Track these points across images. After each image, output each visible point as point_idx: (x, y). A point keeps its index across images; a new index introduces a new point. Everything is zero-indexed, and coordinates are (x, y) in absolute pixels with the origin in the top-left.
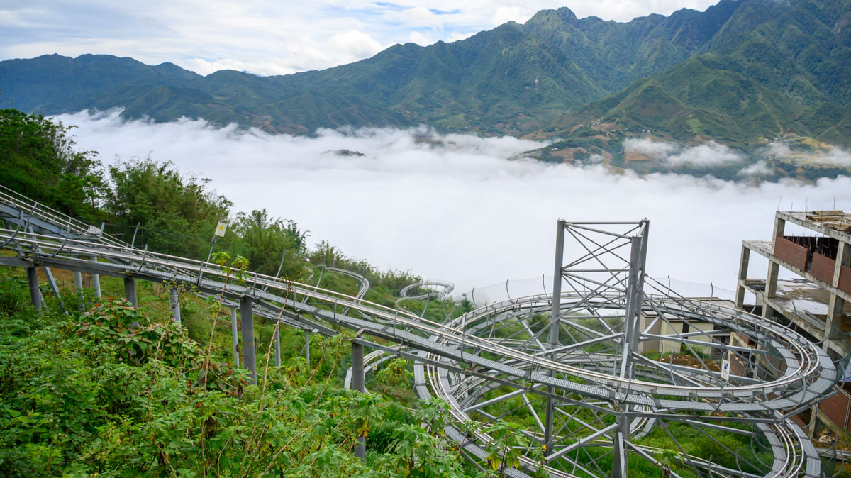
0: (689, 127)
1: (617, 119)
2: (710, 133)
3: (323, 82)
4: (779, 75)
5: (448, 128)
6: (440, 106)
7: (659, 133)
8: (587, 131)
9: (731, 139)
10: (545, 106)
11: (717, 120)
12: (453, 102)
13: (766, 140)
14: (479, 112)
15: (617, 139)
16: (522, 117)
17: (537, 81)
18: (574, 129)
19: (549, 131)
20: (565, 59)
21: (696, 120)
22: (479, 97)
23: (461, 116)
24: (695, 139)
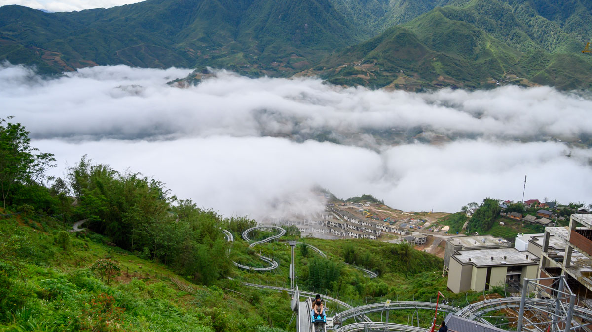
0: (433, 69)
1: (376, 61)
2: (450, 74)
3: (110, 20)
4: (502, 26)
5: (229, 65)
6: (220, 45)
7: (409, 73)
8: (350, 71)
9: (467, 79)
10: (314, 48)
11: (455, 63)
12: (233, 42)
13: (494, 80)
14: (256, 51)
15: (376, 78)
16: (294, 57)
17: (306, 25)
18: (338, 70)
19: (319, 70)
20: (330, 7)
21: (439, 63)
22: (256, 38)
23: (240, 55)
24: (438, 79)
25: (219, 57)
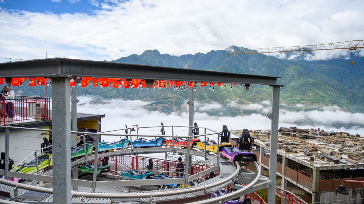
0: (204, 96)
1: (178, 93)
2: (211, 98)
5: (109, 96)
8: (166, 97)
9: (219, 100)
11: (213, 93)
13: (230, 100)
14: (122, 90)
15: (178, 100)
16: (140, 92)
18: (161, 97)
19: (152, 97)
21: (206, 93)
23: (114, 91)
24: (206, 100)
25: (104, 92)
